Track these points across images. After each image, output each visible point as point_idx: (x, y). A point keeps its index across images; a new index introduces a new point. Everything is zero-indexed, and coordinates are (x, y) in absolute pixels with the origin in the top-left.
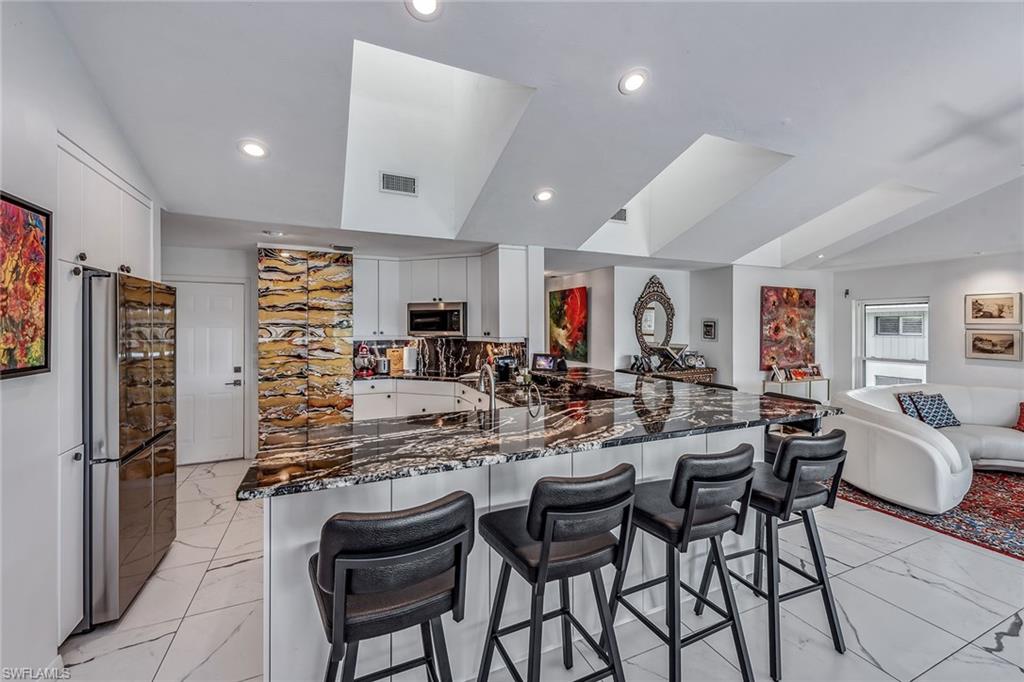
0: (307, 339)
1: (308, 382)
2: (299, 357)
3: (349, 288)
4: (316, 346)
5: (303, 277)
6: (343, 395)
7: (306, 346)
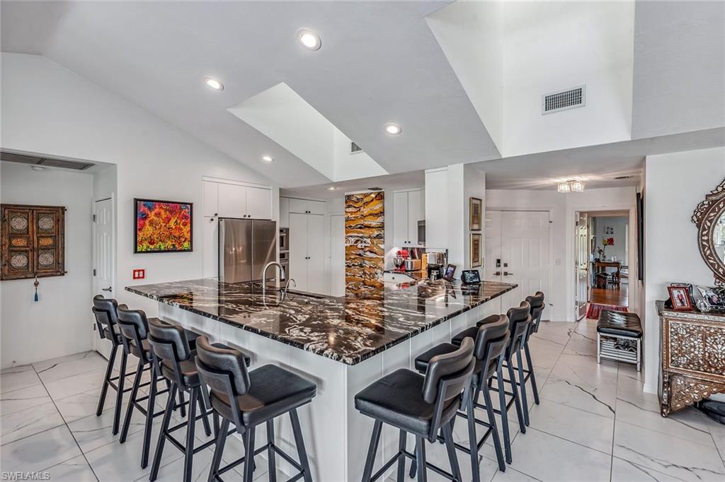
0: (364, 244)
1: (363, 270)
2: (360, 255)
3: (382, 213)
4: (367, 249)
5: (362, 209)
6: (379, 281)
7: (362, 249)
